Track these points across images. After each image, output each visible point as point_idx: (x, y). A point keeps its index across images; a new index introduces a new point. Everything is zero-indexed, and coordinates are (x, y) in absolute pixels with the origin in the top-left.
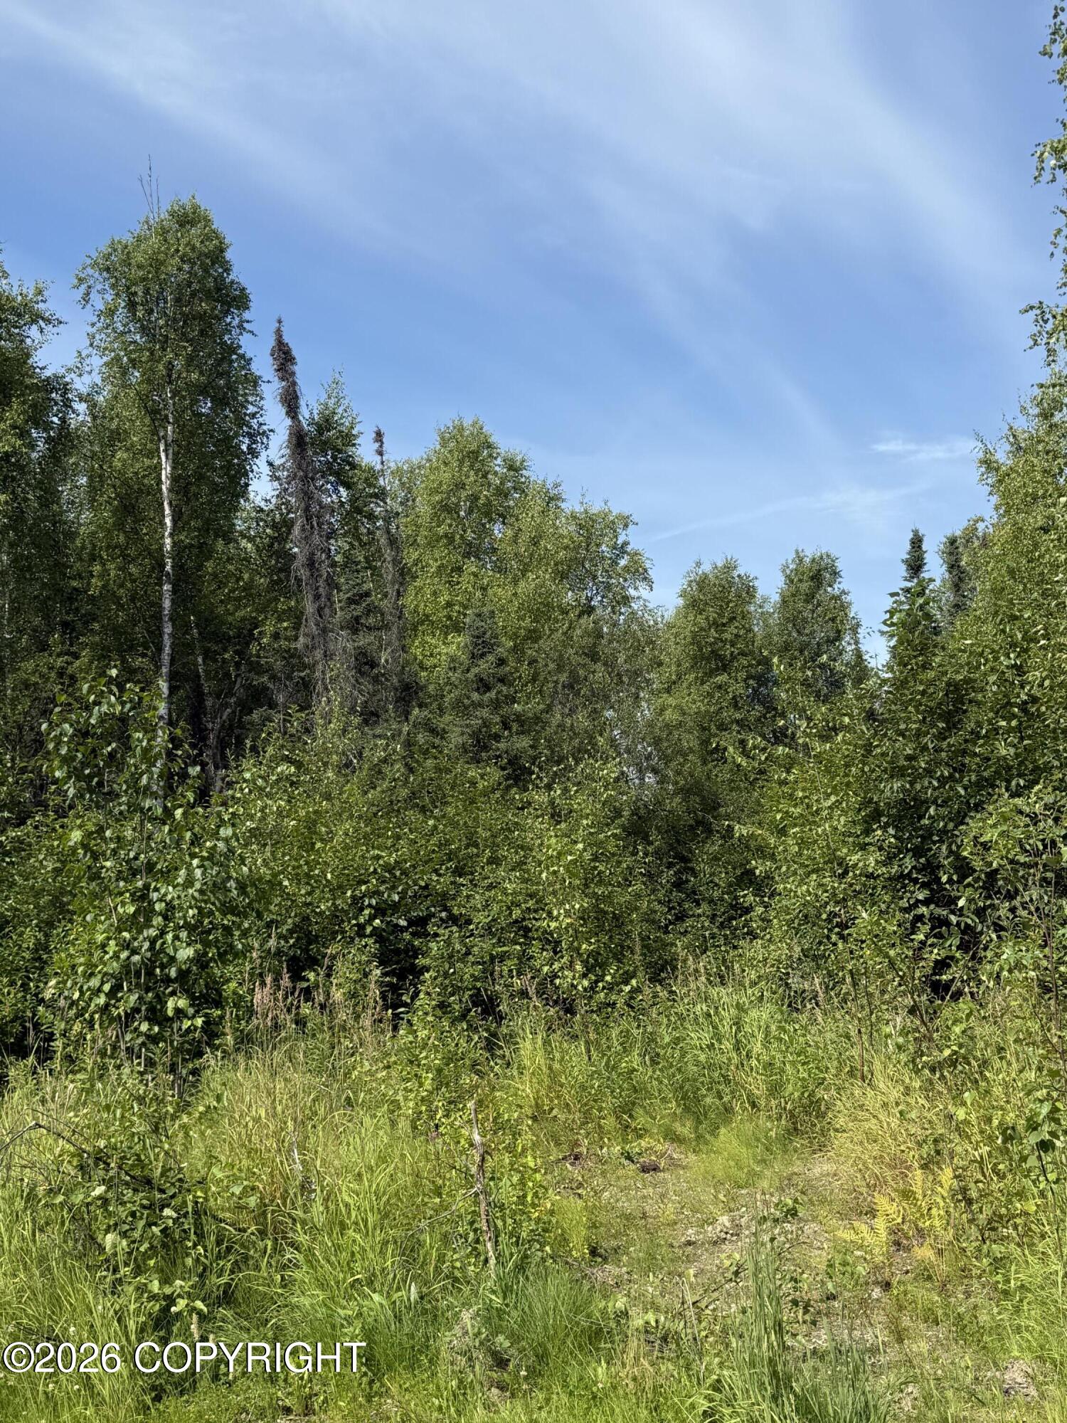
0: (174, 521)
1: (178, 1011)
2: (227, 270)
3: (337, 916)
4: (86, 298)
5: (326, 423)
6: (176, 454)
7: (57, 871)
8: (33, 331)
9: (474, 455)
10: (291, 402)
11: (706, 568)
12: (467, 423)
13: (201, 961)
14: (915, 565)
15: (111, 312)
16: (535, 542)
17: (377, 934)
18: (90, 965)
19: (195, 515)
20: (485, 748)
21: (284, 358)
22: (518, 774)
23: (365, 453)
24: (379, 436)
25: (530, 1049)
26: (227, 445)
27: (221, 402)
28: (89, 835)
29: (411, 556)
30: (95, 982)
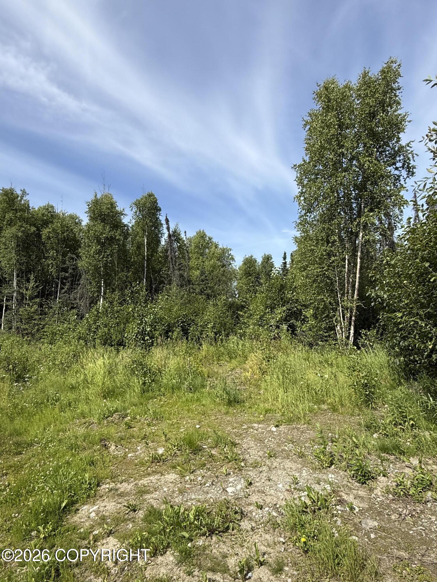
0: (147, 250)
1: (147, 339)
2: (157, 204)
3: (174, 323)
4: (132, 210)
5: (175, 232)
6: (148, 238)
7: (127, 315)
8: (122, 217)
9: (202, 237)
10: (168, 229)
11: (247, 257)
12: (202, 230)
13: (151, 331)
14: (285, 258)
15: (136, 212)
16: (213, 254)
17: (181, 327)
18: (132, 331)
19: (151, 249)
20: (203, 292)
21: (167, 221)
22: (208, 297)
23: (183, 236)
24: (185, 232)
25: (204, 347)
26: (157, 235)
27: (156, 228)
28: (132, 309)
29: (190, 255)
30: (133, 334)
